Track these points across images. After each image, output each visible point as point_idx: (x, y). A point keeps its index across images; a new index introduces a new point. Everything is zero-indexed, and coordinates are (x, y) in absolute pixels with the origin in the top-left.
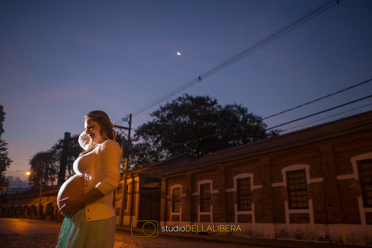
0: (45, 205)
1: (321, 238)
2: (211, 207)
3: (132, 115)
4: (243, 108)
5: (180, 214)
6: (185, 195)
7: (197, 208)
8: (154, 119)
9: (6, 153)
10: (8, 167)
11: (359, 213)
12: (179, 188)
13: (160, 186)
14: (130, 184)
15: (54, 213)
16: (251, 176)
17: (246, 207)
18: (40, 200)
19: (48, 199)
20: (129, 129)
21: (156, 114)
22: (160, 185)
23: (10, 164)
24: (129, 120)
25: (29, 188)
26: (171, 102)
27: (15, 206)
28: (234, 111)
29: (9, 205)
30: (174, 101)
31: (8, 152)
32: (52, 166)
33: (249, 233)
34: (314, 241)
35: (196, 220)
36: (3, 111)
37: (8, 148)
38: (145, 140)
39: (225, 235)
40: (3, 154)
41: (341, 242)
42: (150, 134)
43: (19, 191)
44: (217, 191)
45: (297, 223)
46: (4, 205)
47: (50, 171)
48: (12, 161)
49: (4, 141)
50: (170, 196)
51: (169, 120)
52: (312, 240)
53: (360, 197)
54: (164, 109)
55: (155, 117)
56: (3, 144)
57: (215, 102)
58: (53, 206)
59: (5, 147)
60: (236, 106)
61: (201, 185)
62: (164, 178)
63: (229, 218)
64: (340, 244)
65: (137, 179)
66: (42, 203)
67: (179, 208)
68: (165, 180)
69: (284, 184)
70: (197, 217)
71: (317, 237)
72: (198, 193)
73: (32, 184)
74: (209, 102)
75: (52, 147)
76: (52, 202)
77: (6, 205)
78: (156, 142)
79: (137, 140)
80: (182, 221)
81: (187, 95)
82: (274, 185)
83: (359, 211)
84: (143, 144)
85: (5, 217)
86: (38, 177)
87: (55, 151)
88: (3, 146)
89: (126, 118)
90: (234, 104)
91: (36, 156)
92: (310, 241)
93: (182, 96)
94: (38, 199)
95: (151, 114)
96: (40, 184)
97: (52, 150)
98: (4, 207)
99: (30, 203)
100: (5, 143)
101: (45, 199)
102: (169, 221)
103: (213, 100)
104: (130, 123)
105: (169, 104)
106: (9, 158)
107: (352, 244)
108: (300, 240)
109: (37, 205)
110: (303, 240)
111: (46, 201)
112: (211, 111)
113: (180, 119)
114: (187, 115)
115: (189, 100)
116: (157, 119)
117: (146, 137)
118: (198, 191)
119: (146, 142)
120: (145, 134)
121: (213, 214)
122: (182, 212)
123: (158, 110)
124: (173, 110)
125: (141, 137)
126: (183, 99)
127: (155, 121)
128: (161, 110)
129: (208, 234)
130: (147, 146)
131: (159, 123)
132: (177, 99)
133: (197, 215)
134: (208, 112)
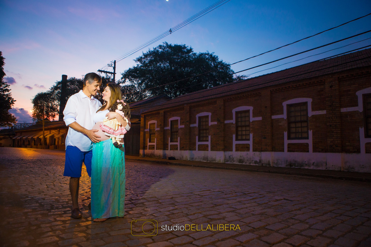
0: (48, 137)
1: (256, 162)
2: (179, 138)
3: (116, 61)
4: (215, 56)
5: (155, 144)
6: (159, 129)
7: (168, 140)
9: (10, 94)
10: (13, 106)
11: (284, 144)
12: (154, 124)
13: (140, 122)
15: (56, 144)
16: (210, 114)
17: (205, 139)
18: (44, 134)
19: (50, 132)
20: (114, 74)
21: (139, 60)
22: (140, 120)
23: (14, 103)
24: (113, 66)
25: (34, 123)
26: (152, 50)
27: (23, 138)
28: (207, 59)
29: (18, 137)
30: (155, 49)
31: (11, 93)
32: (52, 105)
33: (206, 158)
34: (251, 164)
35: (167, 149)
36: (2, 56)
37: (10, 90)
38: (131, 82)
39: (188, 160)
40: (7, 94)
41: (269, 164)
42: (135, 77)
43: (26, 126)
44: (183, 126)
45: (241, 151)
46: (14, 137)
47: (50, 109)
48: (16, 101)
49: (6, 83)
50: (147, 130)
51: (151, 65)
52: (250, 163)
53: (286, 132)
54: (146, 56)
55: (139, 63)
56: (5, 85)
57: (191, 50)
58: (55, 138)
59: (8, 88)
60: (208, 54)
61: (171, 121)
62: (143, 115)
63: (191, 147)
64: (268, 166)
66: (46, 136)
67: (154, 139)
68: (143, 116)
69: (233, 121)
70: (168, 146)
71: (253, 161)
72: (169, 128)
73: (36, 120)
74: (185, 50)
75: (51, 88)
76: (54, 135)
77: (16, 137)
78: (140, 84)
79: (124, 82)
80: (156, 149)
81: (167, 44)
82: (226, 122)
83: (284, 142)
84: (129, 86)
85: (16, 147)
86: (40, 114)
87: (54, 91)
88: (6, 88)
89: (111, 64)
90: (207, 53)
91: (37, 96)
92: (248, 164)
93: (162, 44)
94: (42, 132)
95: (135, 60)
96: (42, 120)
97: (51, 90)
98: (14, 139)
99: (35, 136)
101: (47, 132)
102: (147, 149)
103: (189, 48)
104: (114, 68)
105: (151, 51)
106: (12, 98)
107: (276, 166)
108: (242, 164)
109: (42, 137)
110: (244, 164)
111: (49, 134)
112: (187, 58)
113: (161, 64)
114: (167, 61)
115: (168, 48)
116: (140, 65)
117: (131, 80)
118: (169, 126)
119: (132, 84)
120: (130, 77)
121: (180, 144)
122: (156, 142)
123: (141, 56)
124: (154, 56)
125: (127, 80)
126: (163, 47)
127: (139, 66)
128: (144, 57)
129: (176, 159)
130: (133, 88)
131: (142, 68)
132: (158, 47)
133: (168, 144)
134: (185, 58)
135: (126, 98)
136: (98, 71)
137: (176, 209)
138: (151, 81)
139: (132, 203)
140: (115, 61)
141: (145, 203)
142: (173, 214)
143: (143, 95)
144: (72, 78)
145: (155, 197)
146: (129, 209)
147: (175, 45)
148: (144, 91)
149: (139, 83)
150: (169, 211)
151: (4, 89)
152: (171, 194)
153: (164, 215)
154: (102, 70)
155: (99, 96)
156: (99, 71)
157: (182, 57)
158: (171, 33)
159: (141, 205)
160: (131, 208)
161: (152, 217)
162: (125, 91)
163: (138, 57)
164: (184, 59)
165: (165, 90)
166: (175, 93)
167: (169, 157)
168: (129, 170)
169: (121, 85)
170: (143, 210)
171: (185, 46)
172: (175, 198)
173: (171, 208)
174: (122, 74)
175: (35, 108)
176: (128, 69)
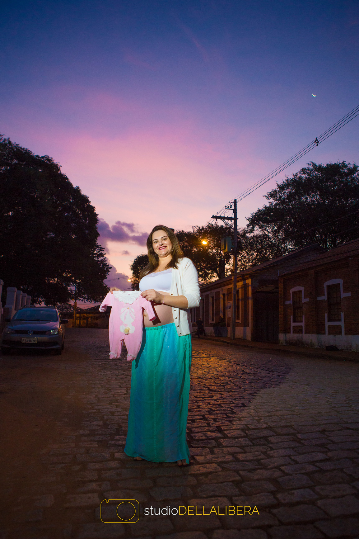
2: (343, 314)
3: (237, 201)
5: (303, 324)
6: (307, 300)
7: (324, 317)
8: (271, 203)
9: (104, 259)
10: (108, 274)
12: (300, 292)
14: (241, 288)
20: (235, 219)
21: (272, 195)
22: (277, 288)
23: (110, 271)
24: (233, 208)
26: (291, 177)
30: (296, 175)
31: (106, 258)
35: (323, 332)
36: (95, 212)
37: (105, 254)
38: (263, 230)
40: (102, 260)
42: (268, 222)
44: (349, 294)
48: (111, 268)
49: (100, 245)
50: (289, 302)
51: (290, 201)
54: (282, 188)
55: (271, 200)
56: (100, 249)
57: (355, 169)
59: (102, 252)
61: (328, 287)
65: (249, 281)
67: (301, 316)
68: (282, 281)
70: (324, 328)
72: (324, 297)
74: (346, 170)
78: (276, 232)
79: (252, 231)
80: (305, 333)
81: (314, 165)
84: (260, 236)
88: (101, 252)
91: (136, 259)
93: (306, 166)
95: (265, 196)
100: (102, 248)
102: (289, 332)
103: (352, 166)
104: (235, 211)
105: (289, 179)
106: (108, 264)
112: (349, 182)
113: (307, 198)
114: (315, 192)
115: (316, 171)
116: (275, 202)
117: (262, 226)
118: (324, 295)
119: (263, 233)
120: (260, 222)
121: (345, 324)
122: (305, 321)
123: (274, 189)
124: (294, 187)
125: (256, 227)
126: (309, 170)
127: (273, 204)
128: (279, 190)
129: (339, 350)
130: (265, 238)
131: (278, 207)
132: (300, 172)
133: (324, 325)
134: (346, 184)
135: (257, 255)
136: (211, 218)
137: (329, 460)
138: (292, 225)
139: (247, 436)
140: (235, 200)
141: (270, 439)
142: (321, 471)
143: (282, 248)
144: (179, 231)
145: (291, 426)
146: (238, 450)
147: (327, 165)
148: (284, 242)
149: (275, 230)
150: (313, 463)
151: (98, 253)
152: (323, 422)
153: (303, 471)
154: (218, 215)
155: (218, 255)
156: (214, 217)
157: (342, 182)
158: (317, 145)
159: (263, 441)
160: (242, 447)
161: (277, 473)
162: (254, 244)
163: (270, 191)
164: (344, 185)
165: (317, 238)
166: (333, 242)
167: (327, 345)
168: (257, 368)
169: (248, 235)
170: (265, 453)
171: (344, 164)
172: (330, 431)
173: (320, 456)
174: (248, 220)
175: (134, 276)
176: (256, 210)
